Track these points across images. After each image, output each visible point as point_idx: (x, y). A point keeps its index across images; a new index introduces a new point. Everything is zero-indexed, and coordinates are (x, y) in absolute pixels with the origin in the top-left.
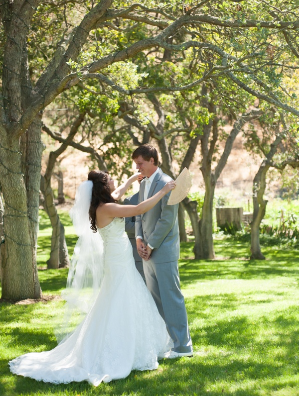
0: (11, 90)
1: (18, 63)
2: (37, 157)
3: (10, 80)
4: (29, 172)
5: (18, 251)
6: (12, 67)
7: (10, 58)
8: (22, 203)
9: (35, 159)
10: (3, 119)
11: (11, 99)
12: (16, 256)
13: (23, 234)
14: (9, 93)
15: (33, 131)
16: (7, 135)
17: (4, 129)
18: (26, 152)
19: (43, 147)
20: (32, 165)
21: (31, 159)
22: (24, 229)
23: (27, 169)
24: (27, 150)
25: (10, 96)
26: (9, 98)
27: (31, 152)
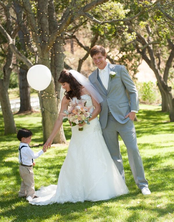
0: (43, 24)
1: (46, 8)
2: (60, 62)
3: (42, 18)
4: (56, 71)
5: (51, 117)
6: (42, 10)
7: (41, 5)
8: (52, 89)
9: (60, 64)
10: (39, 41)
11: (43, 29)
12: (50, 119)
13: (53, 107)
14: (42, 26)
15: (58, 47)
16: (41, 50)
17: (39, 47)
18: (54, 59)
19: (64, 56)
20: (58, 67)
21: (57, 63)
22: (54, 104)
23: (55, 69)
24: (55, 58)
25: (42, 27)
26: (42, 28)
27: (57, 59)
